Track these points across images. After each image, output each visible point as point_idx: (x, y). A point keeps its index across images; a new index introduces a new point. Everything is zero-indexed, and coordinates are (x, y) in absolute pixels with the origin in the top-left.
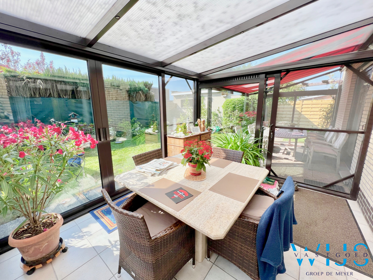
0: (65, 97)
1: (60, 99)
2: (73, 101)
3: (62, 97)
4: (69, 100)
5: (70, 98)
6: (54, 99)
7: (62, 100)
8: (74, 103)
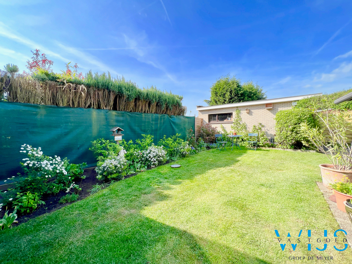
0: (105, 108)
1: (100, 110)
2: (114, 113)
3: (102, 108)
4: (110, 112)
5: (110, 110)
6: (93, 111)
7: (102, 113)
8: (114, 116)
